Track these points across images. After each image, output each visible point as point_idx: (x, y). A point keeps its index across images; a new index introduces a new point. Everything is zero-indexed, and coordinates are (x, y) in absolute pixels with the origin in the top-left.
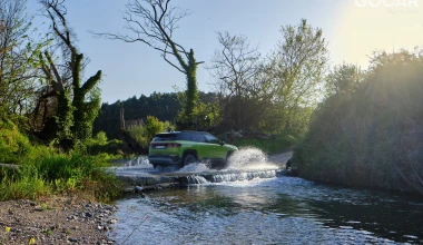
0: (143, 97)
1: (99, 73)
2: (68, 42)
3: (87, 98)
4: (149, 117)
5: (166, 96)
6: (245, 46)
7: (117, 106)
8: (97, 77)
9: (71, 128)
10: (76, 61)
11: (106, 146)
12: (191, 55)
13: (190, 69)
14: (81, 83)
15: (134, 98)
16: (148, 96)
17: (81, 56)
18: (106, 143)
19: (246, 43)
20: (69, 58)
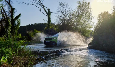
0: (32, 24)
1: (20, 14)
2: (10, 4)
3: (16, 22)
4: (35, 30)
5: (39, 24)
6: (67, 6)
7: (25, 27)
8: (19, 15)
9: (10, 32)
10: (12, 10)
11: (21, 38)
12: (49, 10)
13: (49, 14)
14: (14, 18)
15: (30, 25)
16: (34, 24)
17: (14, 9)
18: (21, 37)
19: (68, 5)
20: (10, 9)
